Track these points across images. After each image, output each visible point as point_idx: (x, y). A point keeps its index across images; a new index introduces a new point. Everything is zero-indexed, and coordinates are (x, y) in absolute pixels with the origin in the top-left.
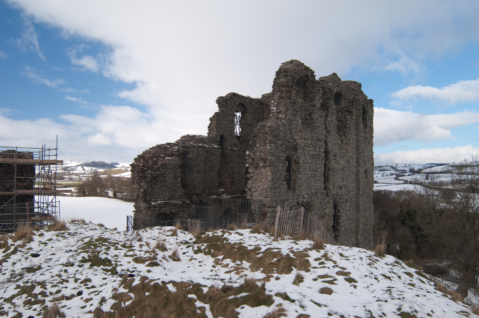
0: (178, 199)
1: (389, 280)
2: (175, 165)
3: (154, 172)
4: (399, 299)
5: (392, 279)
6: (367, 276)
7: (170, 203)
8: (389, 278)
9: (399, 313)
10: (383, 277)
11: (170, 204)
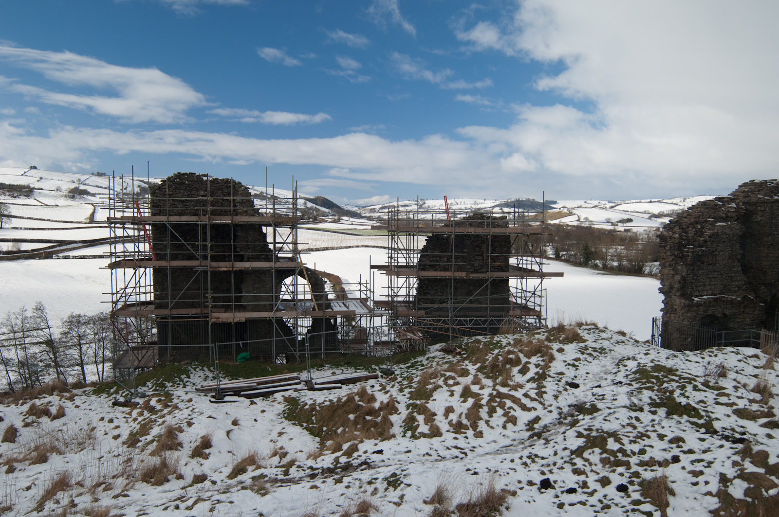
0: (736, 292)
2: (733, 235)
3: (698, 249)
7: (723, 299)
11: (723, 301)
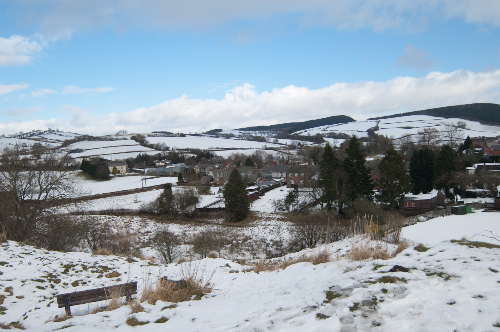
1: (31, 255)
4: (56, 260)
5: (31, 253)
6: (12, 257)
8: (29, 254)
9: (63, 266)
10: (25, 255)
